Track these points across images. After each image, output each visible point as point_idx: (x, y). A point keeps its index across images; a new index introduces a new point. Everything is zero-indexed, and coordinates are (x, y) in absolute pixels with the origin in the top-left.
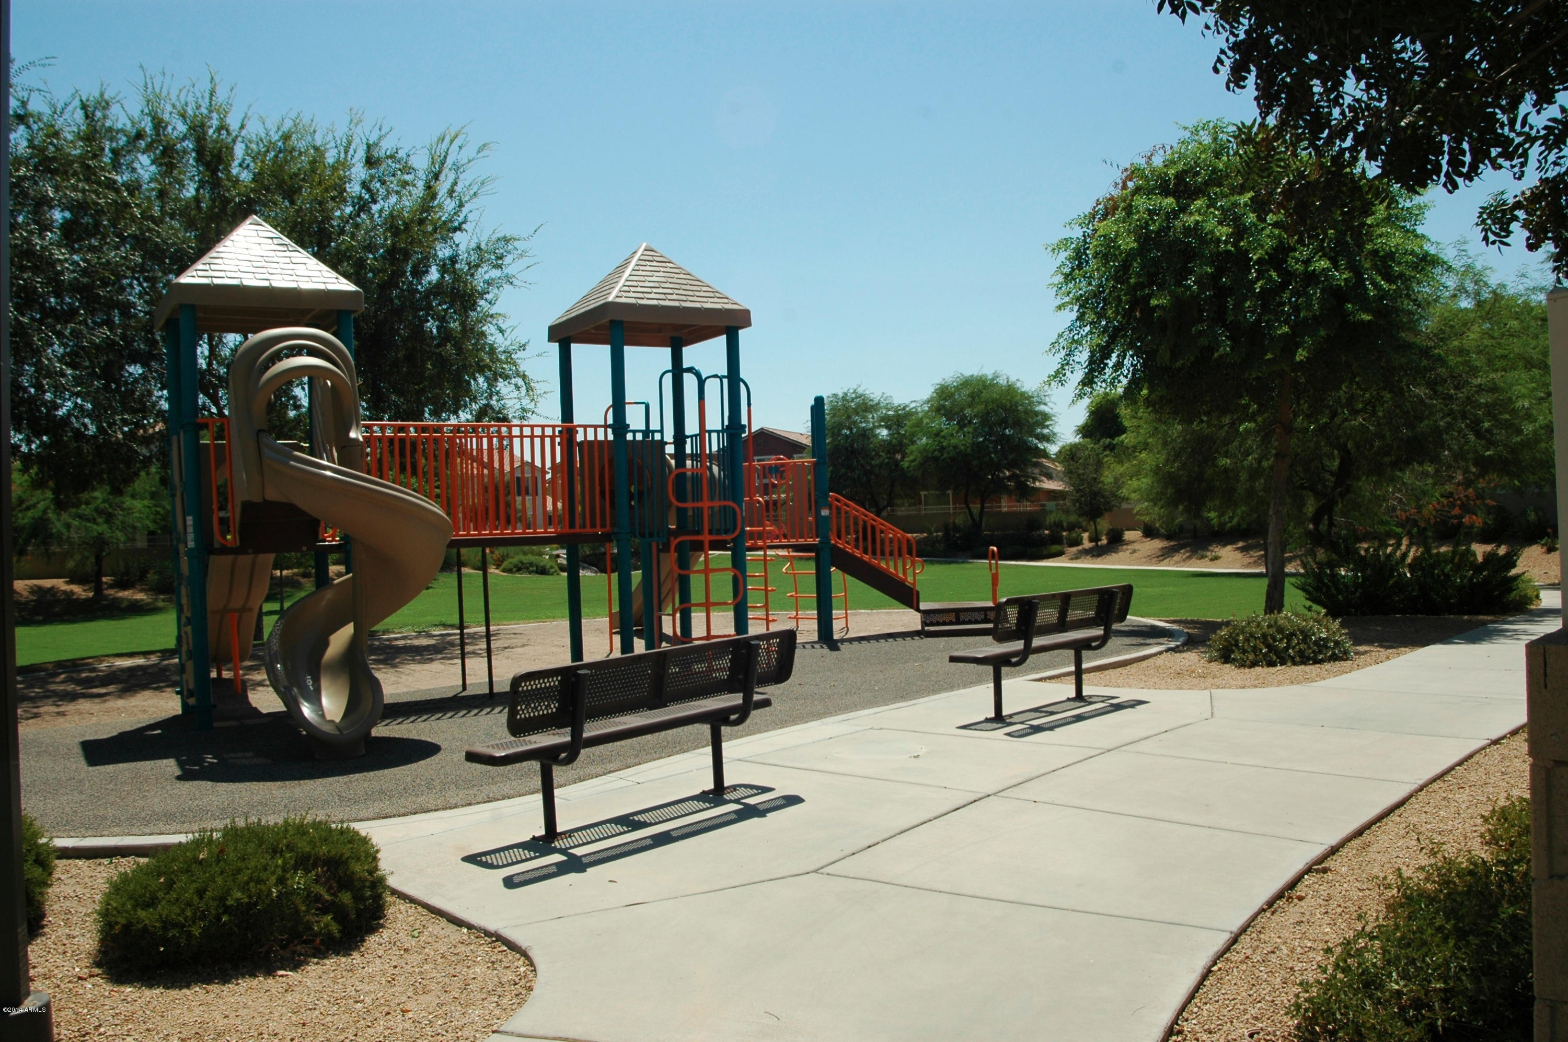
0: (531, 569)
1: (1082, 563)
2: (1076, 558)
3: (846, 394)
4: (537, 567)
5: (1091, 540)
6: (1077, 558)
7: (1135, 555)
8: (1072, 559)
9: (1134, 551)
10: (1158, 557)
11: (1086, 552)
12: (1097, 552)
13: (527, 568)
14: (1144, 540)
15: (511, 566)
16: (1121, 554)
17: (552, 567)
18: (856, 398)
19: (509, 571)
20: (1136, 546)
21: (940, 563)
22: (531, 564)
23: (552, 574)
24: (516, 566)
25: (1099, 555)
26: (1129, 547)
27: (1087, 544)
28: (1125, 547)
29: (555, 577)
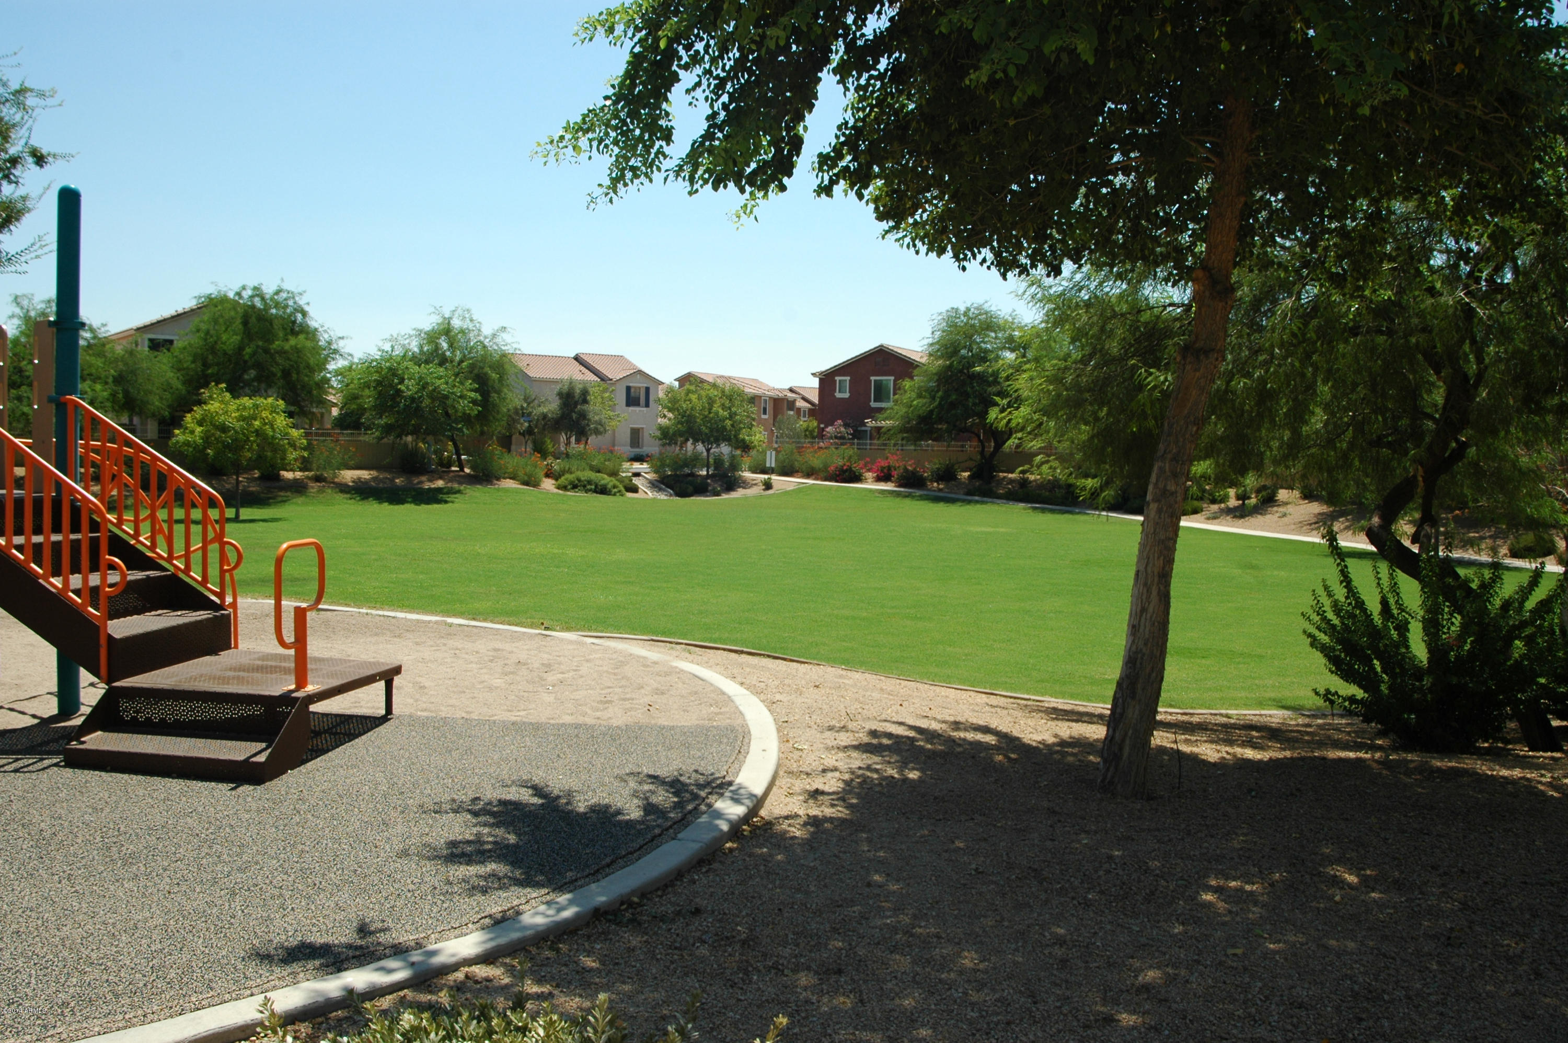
0: (589, 487)
1: (1219, 524)
2: (1213, 518)
3: (968, 309)
4: (596, 486)
5: (1238, 498)
6: (1215, 518)
7: (1285, 519)
8: (1208, 519)
9: (1284, 515)
10: (1311, 524)
11: (1229, 511)
12: (1241, 513)
13: (584, 486)
14: (1302, 502)
15: (567, 483)
16: (1268, 516)
17: (615, 487)
18: (980, 314)
19: (564, 488)
20: (1290, 509)
21: (1052, 511)
22: (590, 482)
23: (615, 495)
24: (571, 483)
25: (1242, 516)
26: (1281, 509)
27: (1233, 503)
28: (1275, 509)
29: (618, 498)
